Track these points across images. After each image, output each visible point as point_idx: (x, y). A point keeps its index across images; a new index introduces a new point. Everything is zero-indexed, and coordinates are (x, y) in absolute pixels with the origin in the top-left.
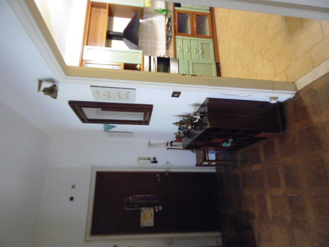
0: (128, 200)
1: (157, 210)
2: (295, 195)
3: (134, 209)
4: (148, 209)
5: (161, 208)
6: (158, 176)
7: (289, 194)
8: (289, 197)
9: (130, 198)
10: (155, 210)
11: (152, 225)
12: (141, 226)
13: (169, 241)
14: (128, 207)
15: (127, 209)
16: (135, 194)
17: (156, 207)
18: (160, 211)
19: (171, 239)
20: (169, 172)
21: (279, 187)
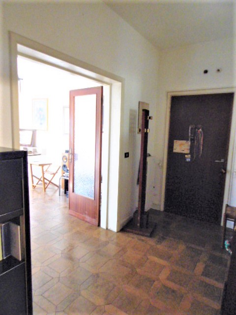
0: (199, 129)
1: (186, 156)
2: (152, 287)
3: (190, 134)
4: (189, 148)
5: (188, 160)
6: (222, 161)
7: (156, 283)
8: (154, 281)
9: (200, 130)
10: (187, 154)
11: (174, 151)
12: (175, 141)
13: (160, 164)
14: (192, 129)
15: (190, 127)
16: (204, 136)
17: (190, 156)
18: (185, 159)
19: (162, 166)
20: (225, 173)
21: (168, 279)
